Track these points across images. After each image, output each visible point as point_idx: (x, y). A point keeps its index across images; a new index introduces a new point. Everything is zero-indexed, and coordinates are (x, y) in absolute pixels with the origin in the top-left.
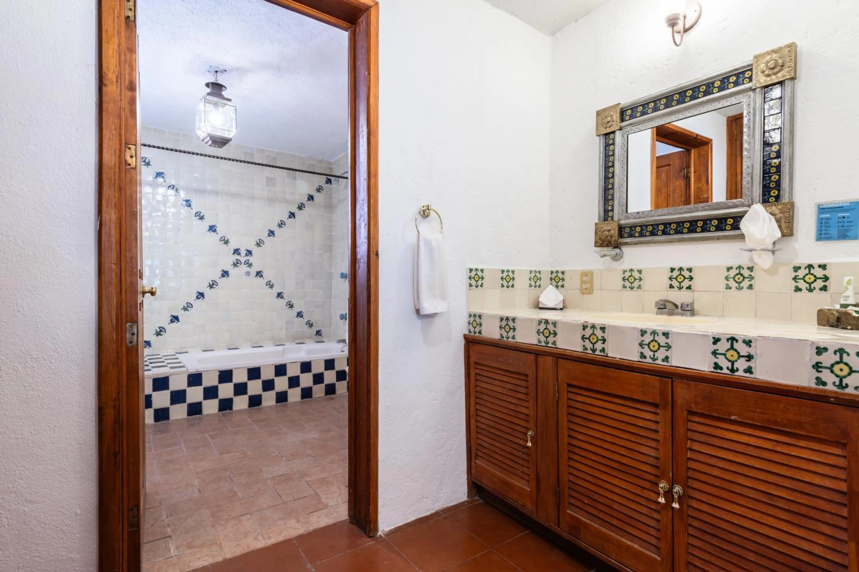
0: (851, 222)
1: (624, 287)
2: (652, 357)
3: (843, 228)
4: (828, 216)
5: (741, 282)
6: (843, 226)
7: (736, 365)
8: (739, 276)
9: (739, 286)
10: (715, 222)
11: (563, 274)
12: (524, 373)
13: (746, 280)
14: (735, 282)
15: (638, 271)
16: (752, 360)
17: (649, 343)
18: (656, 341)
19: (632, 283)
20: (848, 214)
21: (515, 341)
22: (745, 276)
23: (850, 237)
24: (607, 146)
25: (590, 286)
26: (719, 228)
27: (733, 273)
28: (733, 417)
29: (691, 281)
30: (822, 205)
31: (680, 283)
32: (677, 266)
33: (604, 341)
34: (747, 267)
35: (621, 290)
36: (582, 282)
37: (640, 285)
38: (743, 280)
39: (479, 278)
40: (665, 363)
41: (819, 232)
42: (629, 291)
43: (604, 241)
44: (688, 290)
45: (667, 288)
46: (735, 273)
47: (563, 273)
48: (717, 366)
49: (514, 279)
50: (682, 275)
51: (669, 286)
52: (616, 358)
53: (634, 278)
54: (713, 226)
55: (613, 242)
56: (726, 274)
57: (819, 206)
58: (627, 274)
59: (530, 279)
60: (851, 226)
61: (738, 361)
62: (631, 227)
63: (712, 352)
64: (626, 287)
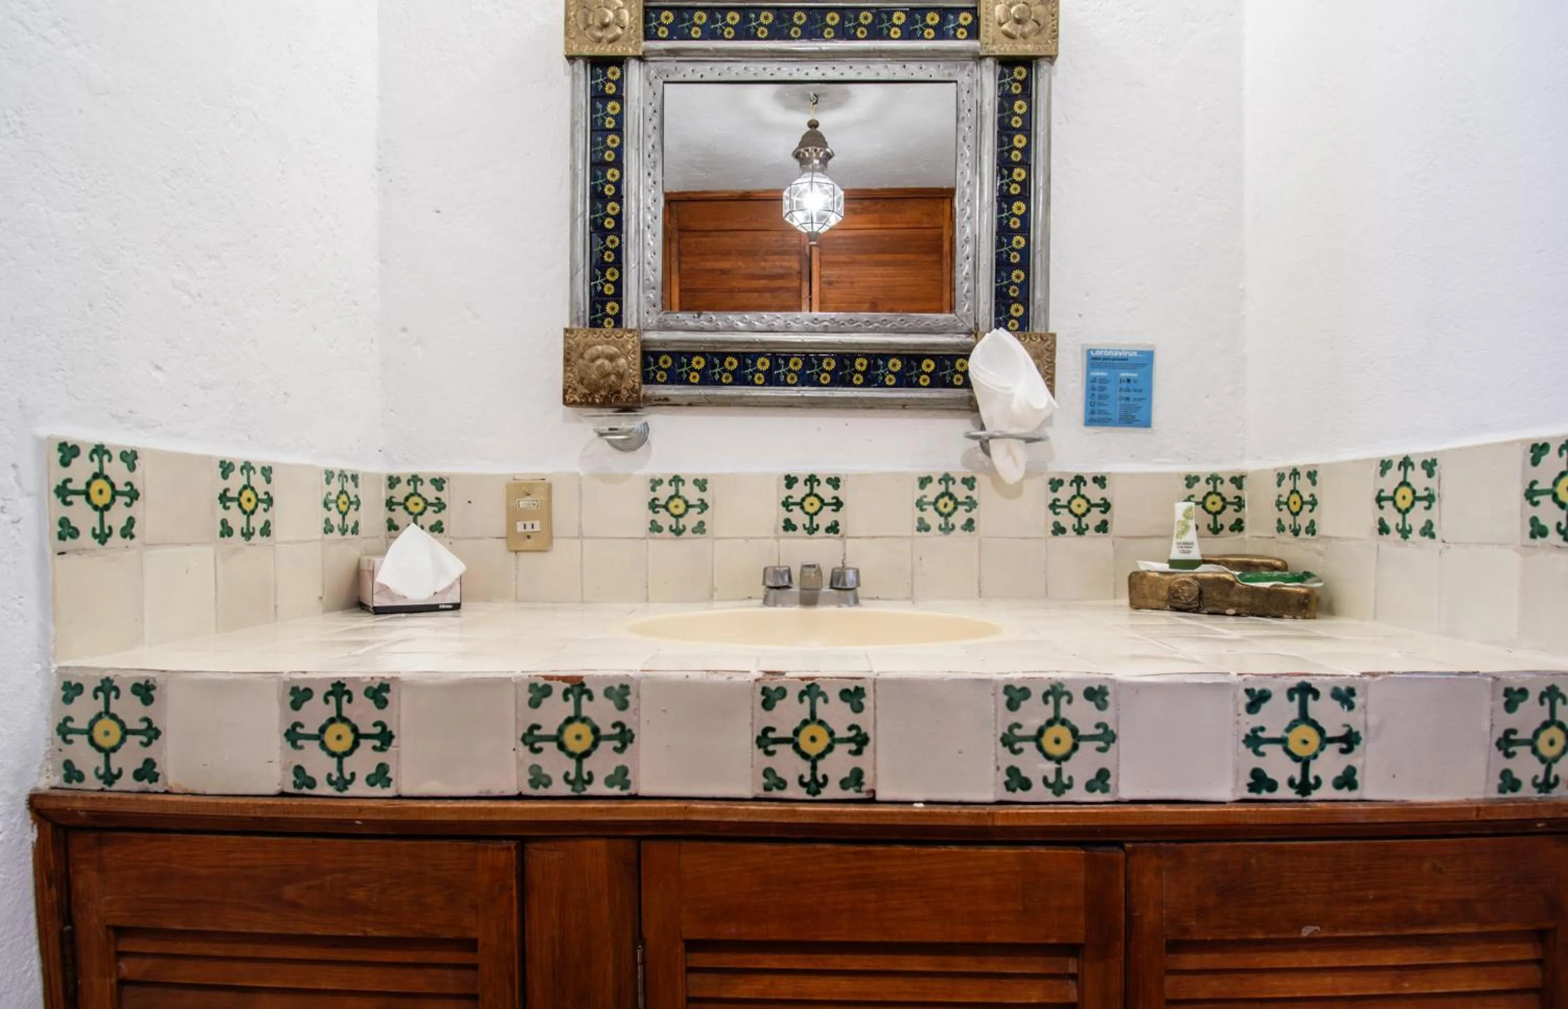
0: (1140, 391)
1: (655, 528)
2: (1052, 779)
3: (1127, 402)
4: (1103, 374)
5: (949, 515)
6: (1128, 399)
7: (1314, 770)
8: (946, 499)
9: (947, 524)
10: (896, 365)
11: (440, 489)
12: (451, 934)
13: (961, 509)
14: (937, 514)
15: (696, 482)
16: (1356, 747)
17: (1041, 732)
18: (1064, 722)
19: (678, 517)
20: (1135, 375)
21: (389, 792)
22: (959, 500)
23: (1138, 421)
24: (598, 97)
25: (541, 525)
26: (904, 381)
27: (933, 490)
28: (1306, 932)
29: (837, 510)
30: (1094, 351)
31: (812, 516)
32: (801, 470)
33: (860, 741)
34: (961, 477)
35: (644, 538)
36: (514, 515)
37: (701, 523)
38: (955, 509)
39: (115, 493)
40: (1098, 796)
41: (1090, 408)
42: (671, 538)
43: (594, 388)
44: (832, 534)
45: (776, 531)
46: (938, 493)
47: (439, 483)
48: (1259, 780)
49: (270, 501)
50: (816, 496)
51: (783, 524)
52: (912, 803)
53: (686, 502)
54: (891, 372)
55: (624, 392)
56: (919, 493)
57: (1089, 351)
58: (663, 493)
59: (326, 505)
60: (1140, 400)
61: (1321, 755)
62: (675, 355)
63: (1247, 736)
64: (660, 529)
